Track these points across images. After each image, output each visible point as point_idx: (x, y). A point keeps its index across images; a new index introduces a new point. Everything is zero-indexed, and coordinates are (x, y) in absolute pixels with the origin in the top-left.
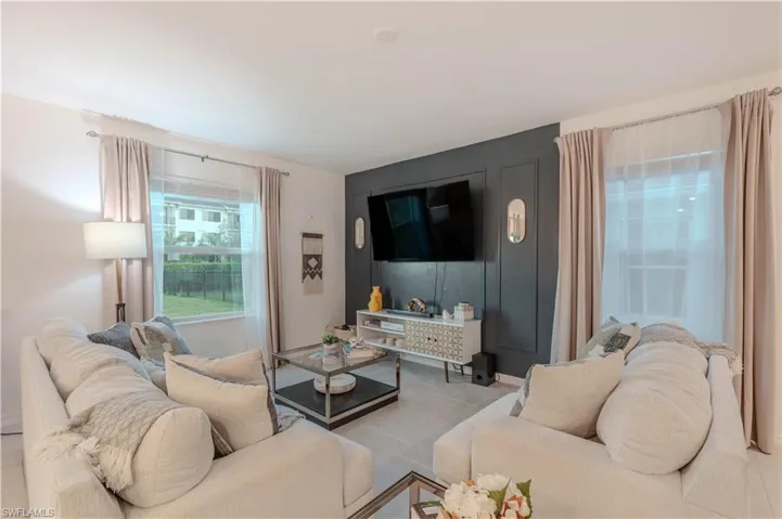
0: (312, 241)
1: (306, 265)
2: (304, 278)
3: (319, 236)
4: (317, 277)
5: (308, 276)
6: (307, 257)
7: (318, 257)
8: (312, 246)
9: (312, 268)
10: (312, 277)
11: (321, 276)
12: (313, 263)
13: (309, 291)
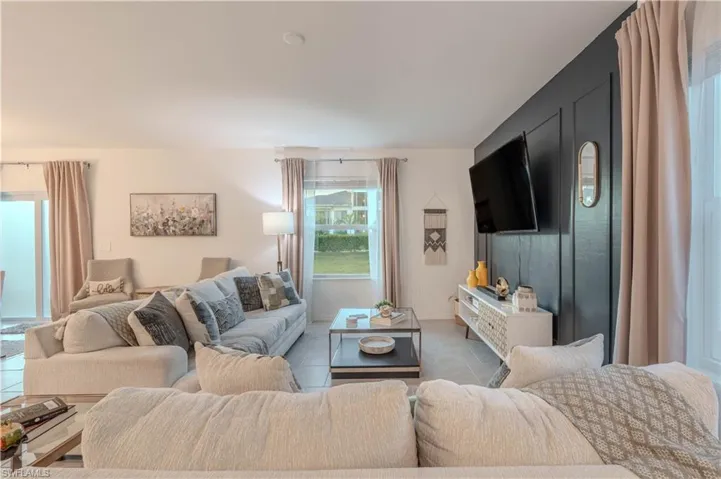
0: (434, 217)
1: (428, 239)
2: (425, 250)
3: (443, 211)
4: (440, 249)
5: (430, 249)
6: (428, 232)
7: (442, 232)
8: (435, 221)
9: (436, 240)
10: (435, 249)
11: (444, 249)
12: (435, 236)
13: (430, 262)
